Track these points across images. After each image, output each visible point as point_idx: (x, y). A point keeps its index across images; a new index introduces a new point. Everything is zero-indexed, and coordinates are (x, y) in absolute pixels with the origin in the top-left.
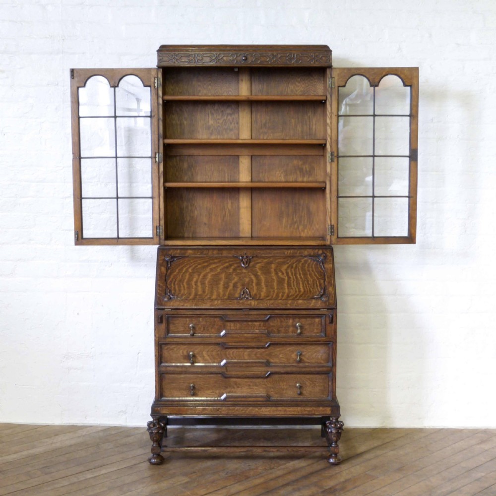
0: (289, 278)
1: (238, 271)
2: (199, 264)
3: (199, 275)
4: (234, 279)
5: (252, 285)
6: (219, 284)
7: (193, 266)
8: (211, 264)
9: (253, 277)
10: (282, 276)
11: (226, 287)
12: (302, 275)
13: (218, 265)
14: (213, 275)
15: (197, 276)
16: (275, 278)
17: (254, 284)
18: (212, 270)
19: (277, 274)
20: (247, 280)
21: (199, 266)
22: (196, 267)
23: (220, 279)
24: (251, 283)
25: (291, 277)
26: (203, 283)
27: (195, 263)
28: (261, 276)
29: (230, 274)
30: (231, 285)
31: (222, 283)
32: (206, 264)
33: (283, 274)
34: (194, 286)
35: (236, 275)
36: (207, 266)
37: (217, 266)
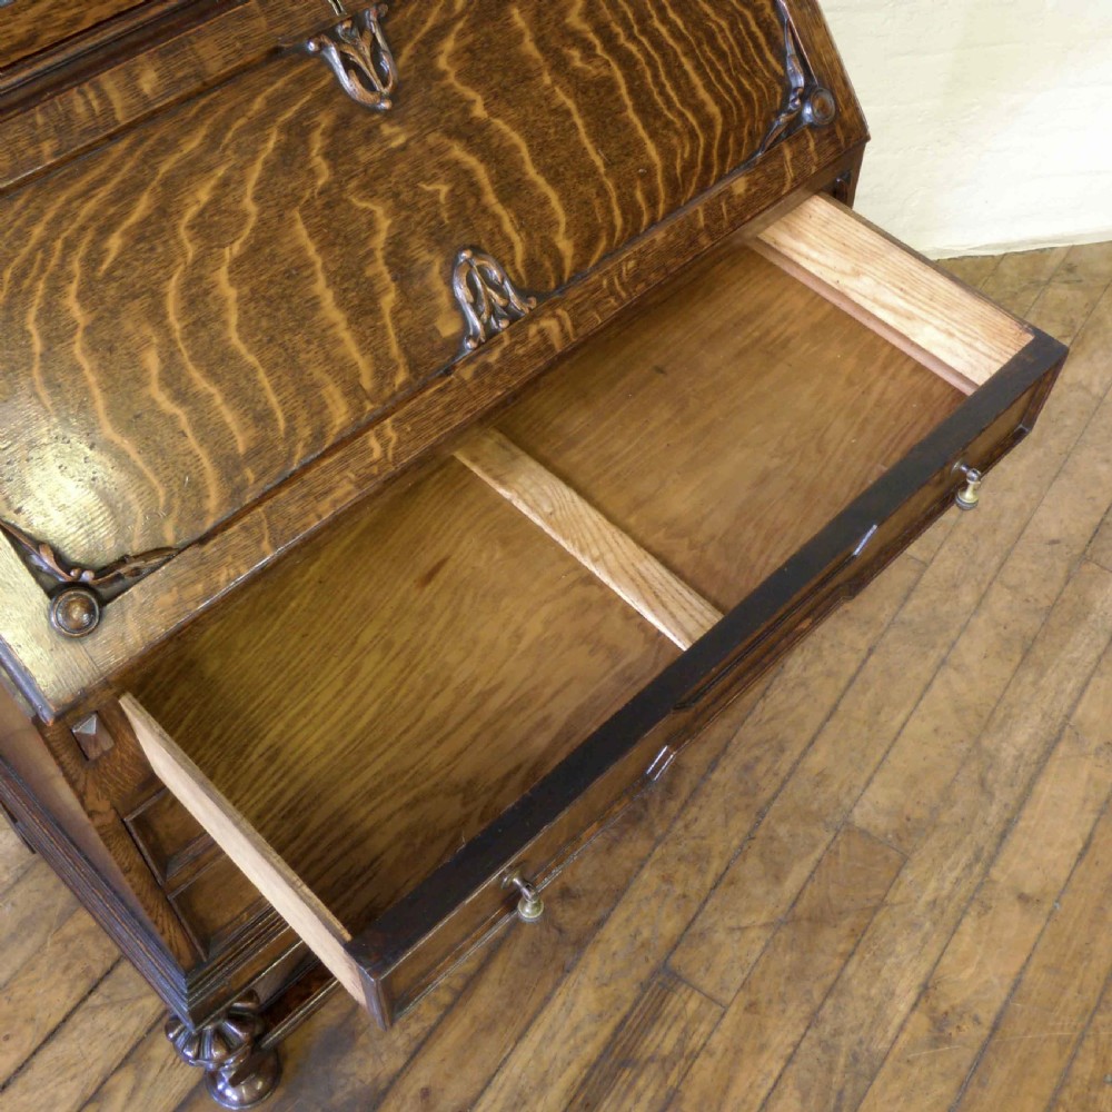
0: (627, 62)
1: (364, 155)
2: (105, 231)
3: (156, 314)
4: (371, 226)
5: (485, 210)
6: (314, 304)
7: (76, 266)
8: (173, 188)
9: (457, 151)
10: (592, 70)
11: (362, 310)
12: (672, 15)
13: (220, 172)
14: (237, 263)
15: (148, 330)
16: (564, 99)
17: (490, 198)
18: (210, 228)
19: (560, 65)
20: (444, 189)
21: (115, 243)
22: (92, 261)
23: (298, 271)
24: (471, 202)
25: (633, 48)
26: (218, 362)
27: (70, 230)
28: (499, 123)
29: (332, 200)
30: (379, 268)
31: (321, 288)
32: (143, 206)
33: (588, 51)
34: (181, 414)
35: (368, 189)
36: (164, 213)
37: (225, 183)
